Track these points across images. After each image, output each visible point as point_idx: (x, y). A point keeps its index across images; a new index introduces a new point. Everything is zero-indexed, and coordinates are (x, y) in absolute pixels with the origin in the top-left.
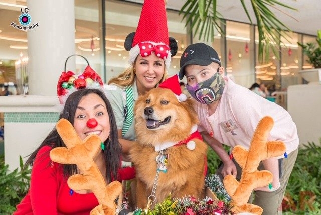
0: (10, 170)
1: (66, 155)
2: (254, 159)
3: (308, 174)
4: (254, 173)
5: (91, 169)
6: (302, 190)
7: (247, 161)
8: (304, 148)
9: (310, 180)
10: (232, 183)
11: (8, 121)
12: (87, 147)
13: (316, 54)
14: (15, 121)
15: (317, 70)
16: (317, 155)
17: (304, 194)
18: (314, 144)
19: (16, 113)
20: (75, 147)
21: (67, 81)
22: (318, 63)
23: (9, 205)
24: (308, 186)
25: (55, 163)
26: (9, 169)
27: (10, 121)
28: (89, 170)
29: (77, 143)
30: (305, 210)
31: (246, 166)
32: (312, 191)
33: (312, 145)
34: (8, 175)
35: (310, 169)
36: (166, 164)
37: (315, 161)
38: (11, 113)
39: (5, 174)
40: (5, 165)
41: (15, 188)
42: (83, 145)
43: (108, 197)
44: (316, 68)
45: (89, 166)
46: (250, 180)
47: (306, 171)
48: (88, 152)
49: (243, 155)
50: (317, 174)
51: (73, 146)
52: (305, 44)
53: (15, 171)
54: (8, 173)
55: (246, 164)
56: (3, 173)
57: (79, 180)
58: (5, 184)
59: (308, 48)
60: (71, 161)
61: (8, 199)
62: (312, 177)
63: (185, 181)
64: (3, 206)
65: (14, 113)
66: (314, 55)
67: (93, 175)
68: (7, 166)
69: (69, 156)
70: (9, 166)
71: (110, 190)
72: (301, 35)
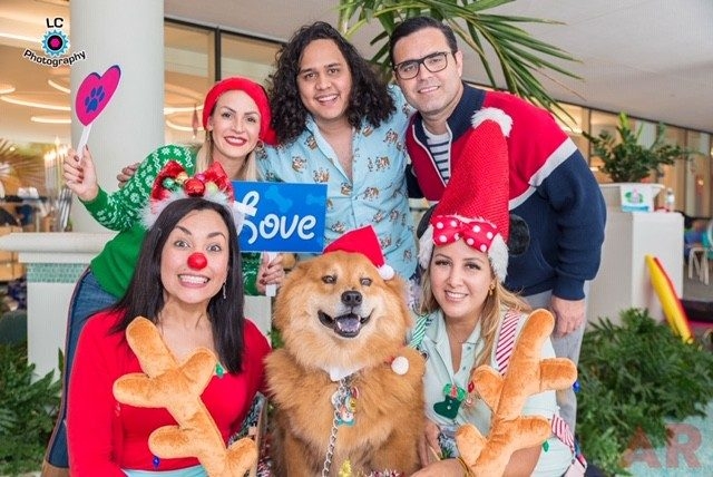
0: (39, 374)
1: (145, 389)
2: (516, 394)
3: (598, 382)
4: (513, 421)
5: (196, 417)
6: (590, 416)
7: (502, 396)
8: (592, 329)
9: (603, 394)
10: (472, 441)
11: (35, 281)
12: (189, 375)
13: (616, 154)
14: (49, 281)
15: (616, 185)
16: (615, 346)
17: (593, 421)
18: (608, 321)
19: (51, 264)
20: (163, 375)
21: (173, 178)
22: (619, 173)
23: (38, 445)
24: (600, 407)
25: (122, 405)
26: (36, 371)
27: (39, 281)
28: (192, 420)
29: (169, 367)
30: (594, 454)
31: (499, 408)
32: (607, 417)
33: (606, 324)
34: (35, 385)
35: (602, 371)
36: (353, 410)
37: (612, 359)
38: (42, 264)
39: (29, 383)
40: (29, 364)
41: (48, 409)
42: (180, 369)
43: (228, 471)
44: (616, 181)
45: (191, 411)
46: (507, 436)
47: (595, 377)
48: (189, 384)
49: (494, 386)
50: (615, 381)
51: (160, 373)
52: (595, 134)
53: (49, 376)
54: (35, 380)
55: (500, 404)
56: (26, 380)
57: (172, 438)
58: (28, 401)
59: (601, 143)
60: (156, 400)
61: (35, 432)
62: (605, 389)
63: (388, 432)
64: (26, 446)
65: (46, 265)
66: (613, 156)
67: (199, 430)
68: (33, 366)
69: (152, 391)
70: (37, 367)
71: (233, 457)
72: (587, 111)
